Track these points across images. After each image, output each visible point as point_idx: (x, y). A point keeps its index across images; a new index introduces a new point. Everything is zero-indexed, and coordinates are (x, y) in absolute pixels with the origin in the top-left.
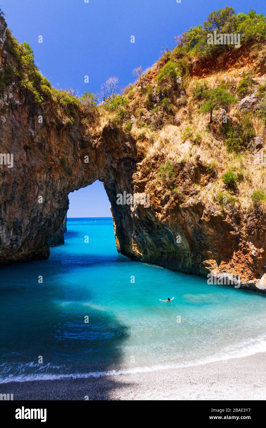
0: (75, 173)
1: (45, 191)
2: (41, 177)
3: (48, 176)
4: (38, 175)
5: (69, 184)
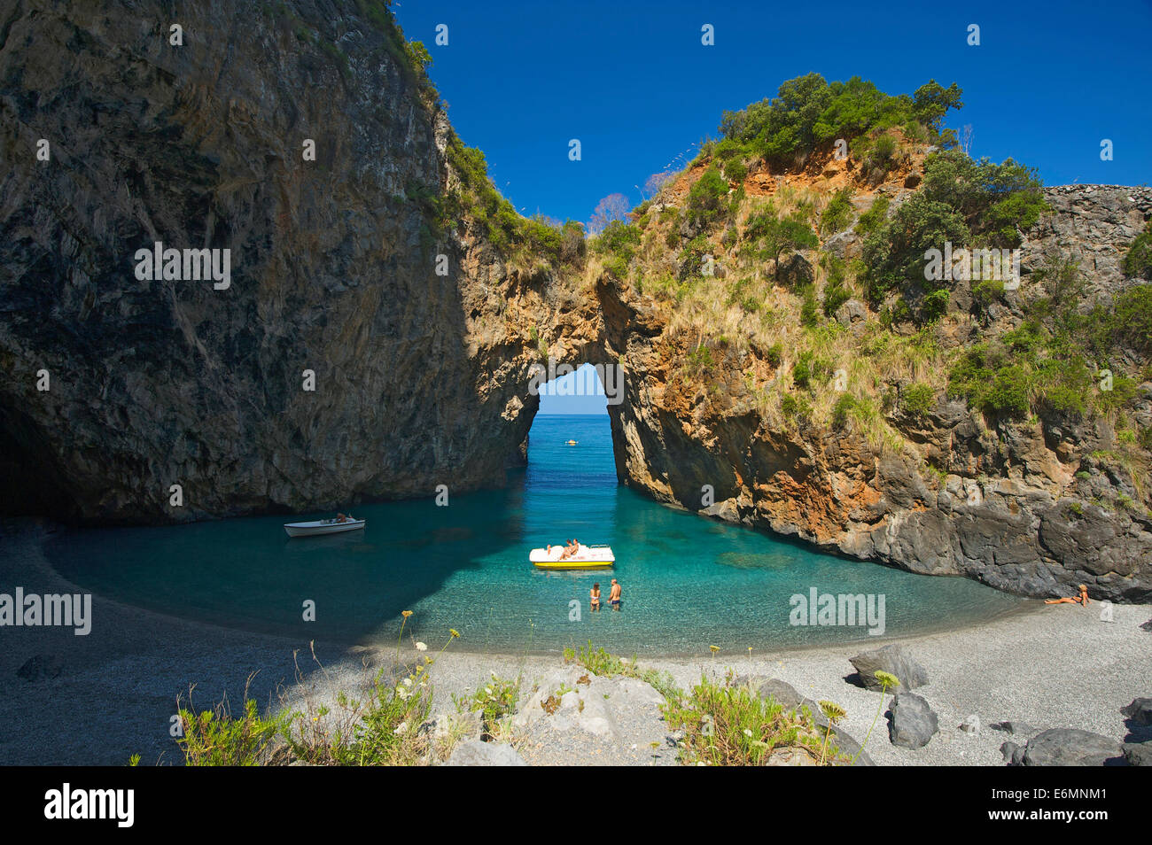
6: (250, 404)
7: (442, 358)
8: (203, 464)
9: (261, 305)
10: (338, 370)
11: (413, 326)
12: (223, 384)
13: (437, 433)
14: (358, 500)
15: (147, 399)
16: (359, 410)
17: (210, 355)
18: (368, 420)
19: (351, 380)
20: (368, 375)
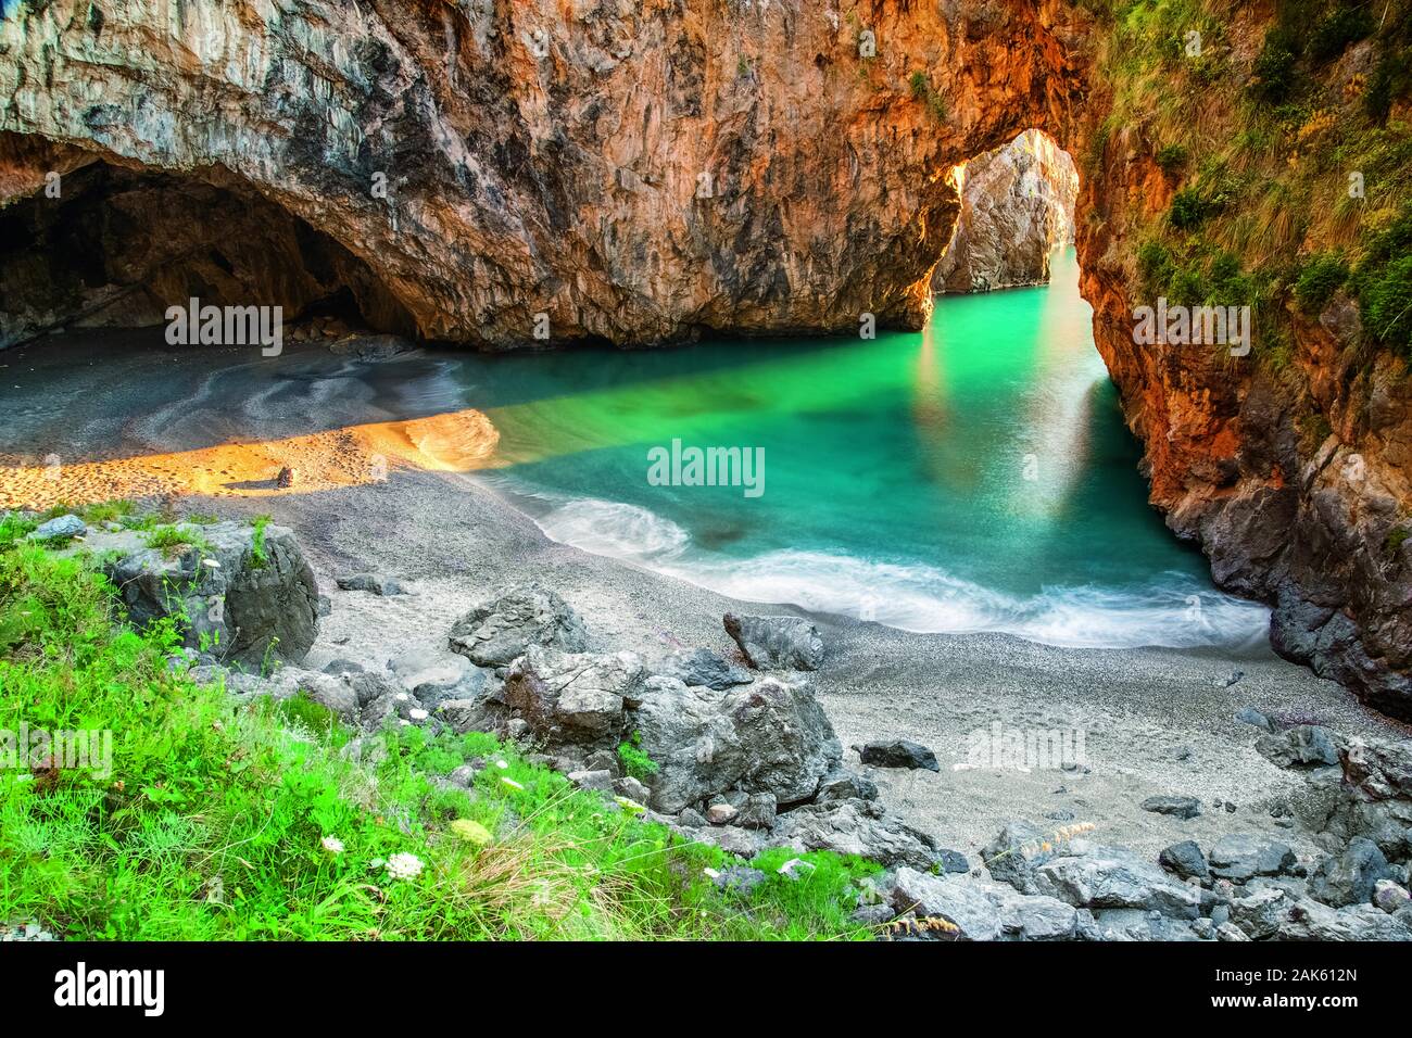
0: (954, 115)
1: (875, 168)
2: (861, 135)
3: (882, 130)
4: (854, 129)
5: (939, 147)
6: (534, 223)
7: (774, 138)
8: (508, 288)
9: (522, 103)
10: (624, 172)
11: (719, 99)
12: (503, 201)
13: (787, 248)
14: (695, 333)
15: (435, 226)
16: (665, 220)
17: (484, 171)
18: (679, 234)
19: (647, 181)
20: (670, 172)
